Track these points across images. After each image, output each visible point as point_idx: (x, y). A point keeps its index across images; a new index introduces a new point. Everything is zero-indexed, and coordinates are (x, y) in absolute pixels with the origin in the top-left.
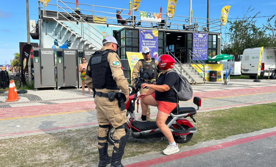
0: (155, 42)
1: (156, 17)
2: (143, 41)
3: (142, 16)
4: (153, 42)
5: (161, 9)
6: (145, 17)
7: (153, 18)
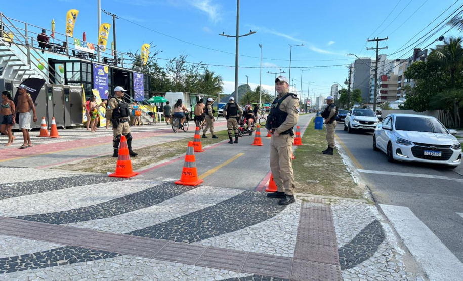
0: (106, 79)
1: (89, 47)
2: (97, 77)
3: (76, 44)
4: (104, 78)
5: (84, 35)
6: (79, 46)
7: (86, 48)
